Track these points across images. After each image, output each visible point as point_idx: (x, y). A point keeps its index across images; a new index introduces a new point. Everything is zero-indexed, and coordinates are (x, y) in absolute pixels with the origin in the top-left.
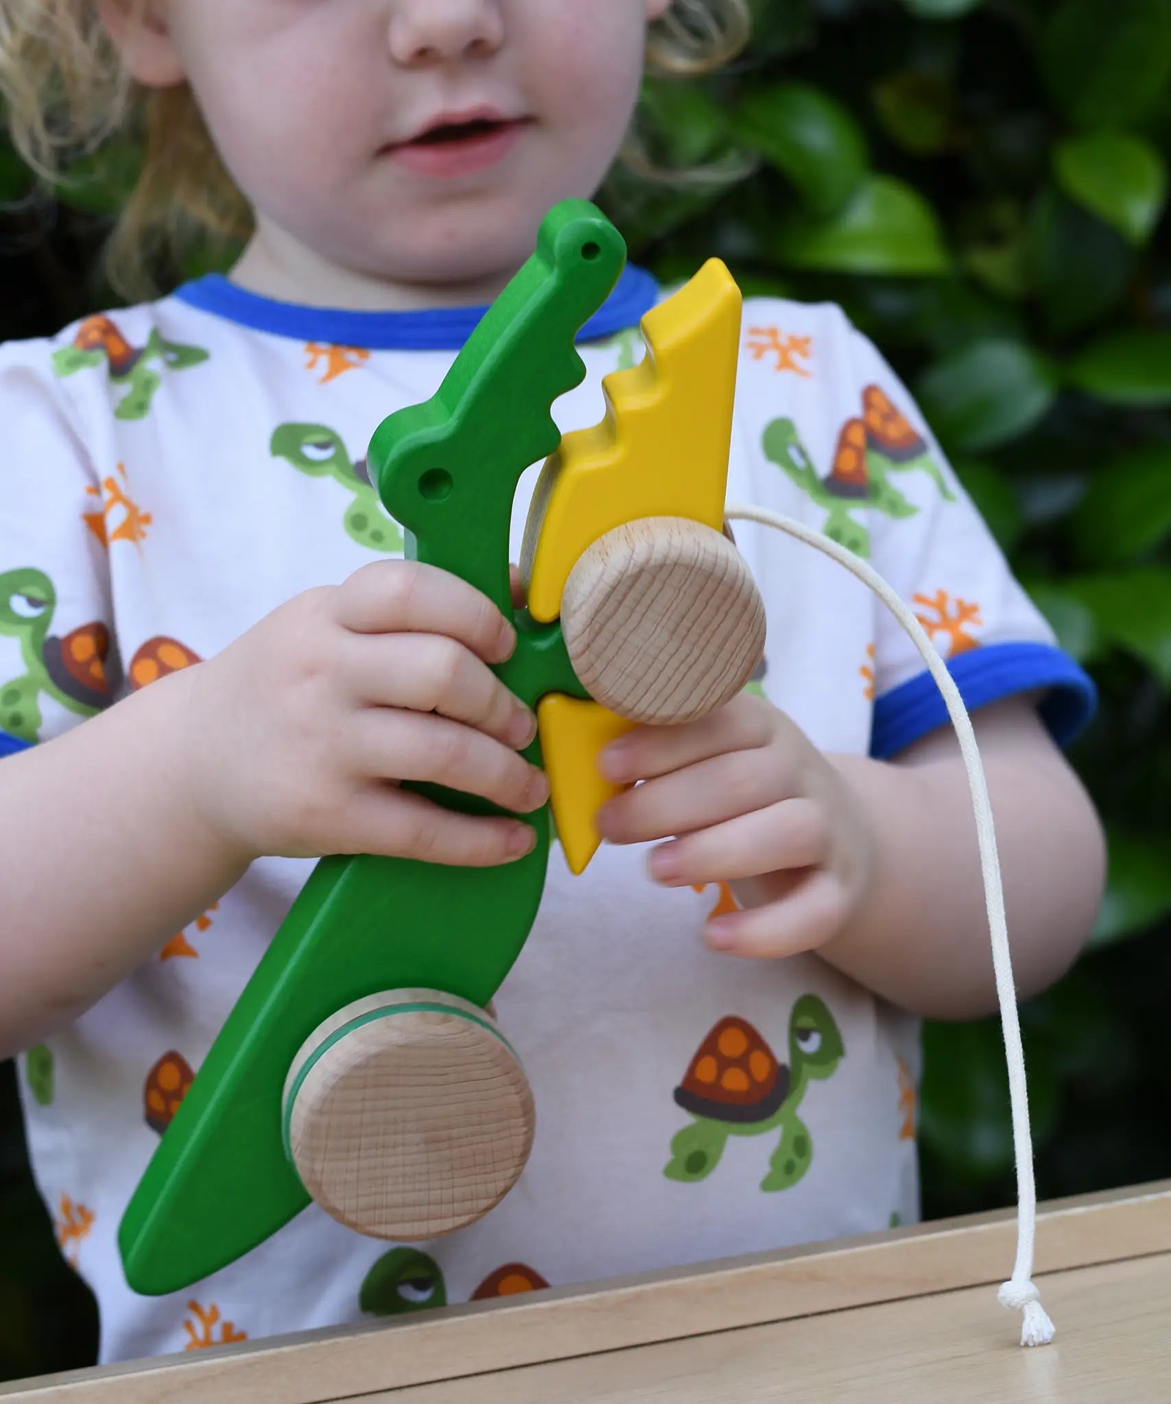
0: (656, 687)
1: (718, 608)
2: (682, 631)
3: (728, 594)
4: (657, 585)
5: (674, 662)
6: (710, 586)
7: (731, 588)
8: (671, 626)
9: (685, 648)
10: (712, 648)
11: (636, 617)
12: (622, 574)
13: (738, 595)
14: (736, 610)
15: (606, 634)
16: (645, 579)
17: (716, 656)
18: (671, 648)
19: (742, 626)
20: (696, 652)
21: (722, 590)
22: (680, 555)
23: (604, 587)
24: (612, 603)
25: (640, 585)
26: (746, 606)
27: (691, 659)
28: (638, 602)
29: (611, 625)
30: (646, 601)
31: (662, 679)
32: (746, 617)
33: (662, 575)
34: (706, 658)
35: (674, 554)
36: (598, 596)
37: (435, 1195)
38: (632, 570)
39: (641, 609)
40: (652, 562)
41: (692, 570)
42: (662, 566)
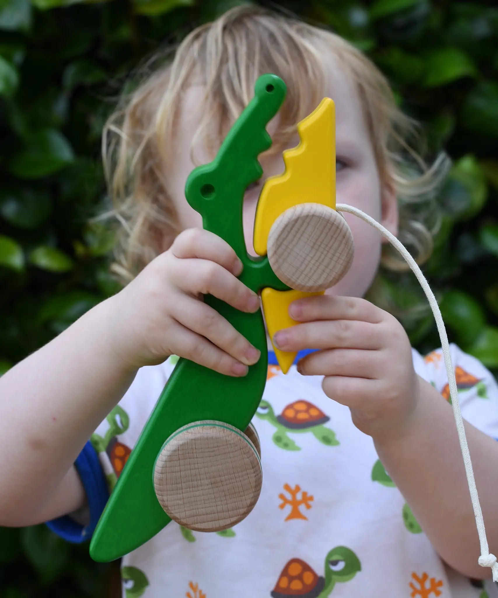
0: (305, 273)
1: (332, 237)
2: (316, 247)
3: (336, 230)
4: (305, 225)
5: (313, 261)
6: (329, 225)
7: (338, 228)
8: (312, 244)
9: (318, 254)
10: (330, 255)
11: (296, 240)
12: (290, 219)
13: (341, 231)
14: (340, 238)
15: (283, 247)
16: (300, 222)
17: (331, 259)
18: (311, 255)
19: (343, 245)
20: (323, 257)
21: (334, 228)
22: (315, 212)
23: (282, 226)
24: (286, 233)
25: (297, 225)
26: (344, 236)
27: (321, 260)
28: (297, 232)
29: (285, 243)
30: (300, 232)
31: (308, 269)
32: (344, 241)
33: (308, 220)
34: (327, 260)
35: (312, 212)
36: (280, 229)
37: (219, 508)
38: (295, 217)
39: (298, 236)
40: (302, 215)
41: (320, 218)
42: (307, 216)
